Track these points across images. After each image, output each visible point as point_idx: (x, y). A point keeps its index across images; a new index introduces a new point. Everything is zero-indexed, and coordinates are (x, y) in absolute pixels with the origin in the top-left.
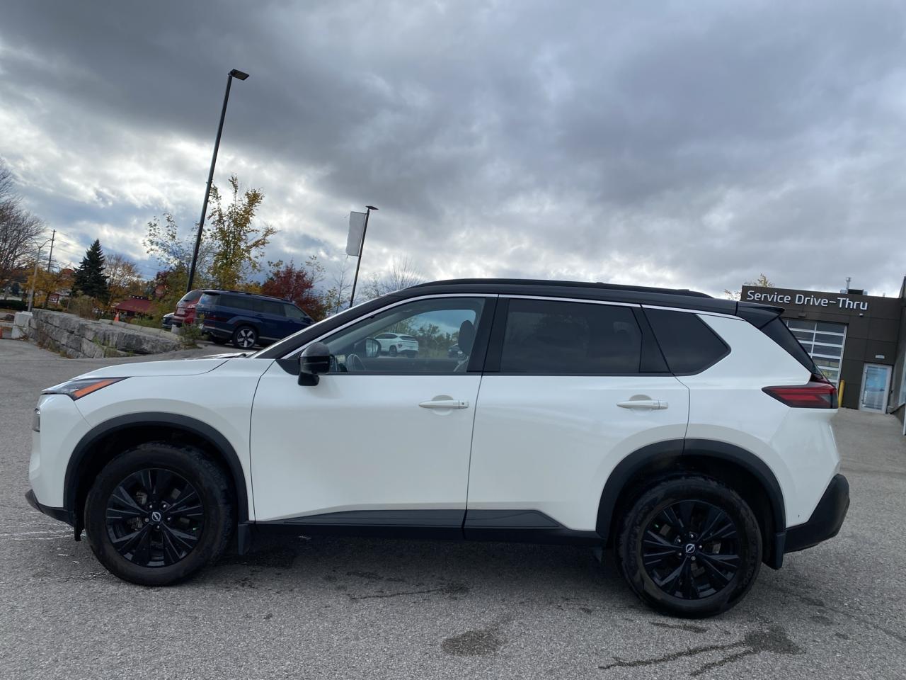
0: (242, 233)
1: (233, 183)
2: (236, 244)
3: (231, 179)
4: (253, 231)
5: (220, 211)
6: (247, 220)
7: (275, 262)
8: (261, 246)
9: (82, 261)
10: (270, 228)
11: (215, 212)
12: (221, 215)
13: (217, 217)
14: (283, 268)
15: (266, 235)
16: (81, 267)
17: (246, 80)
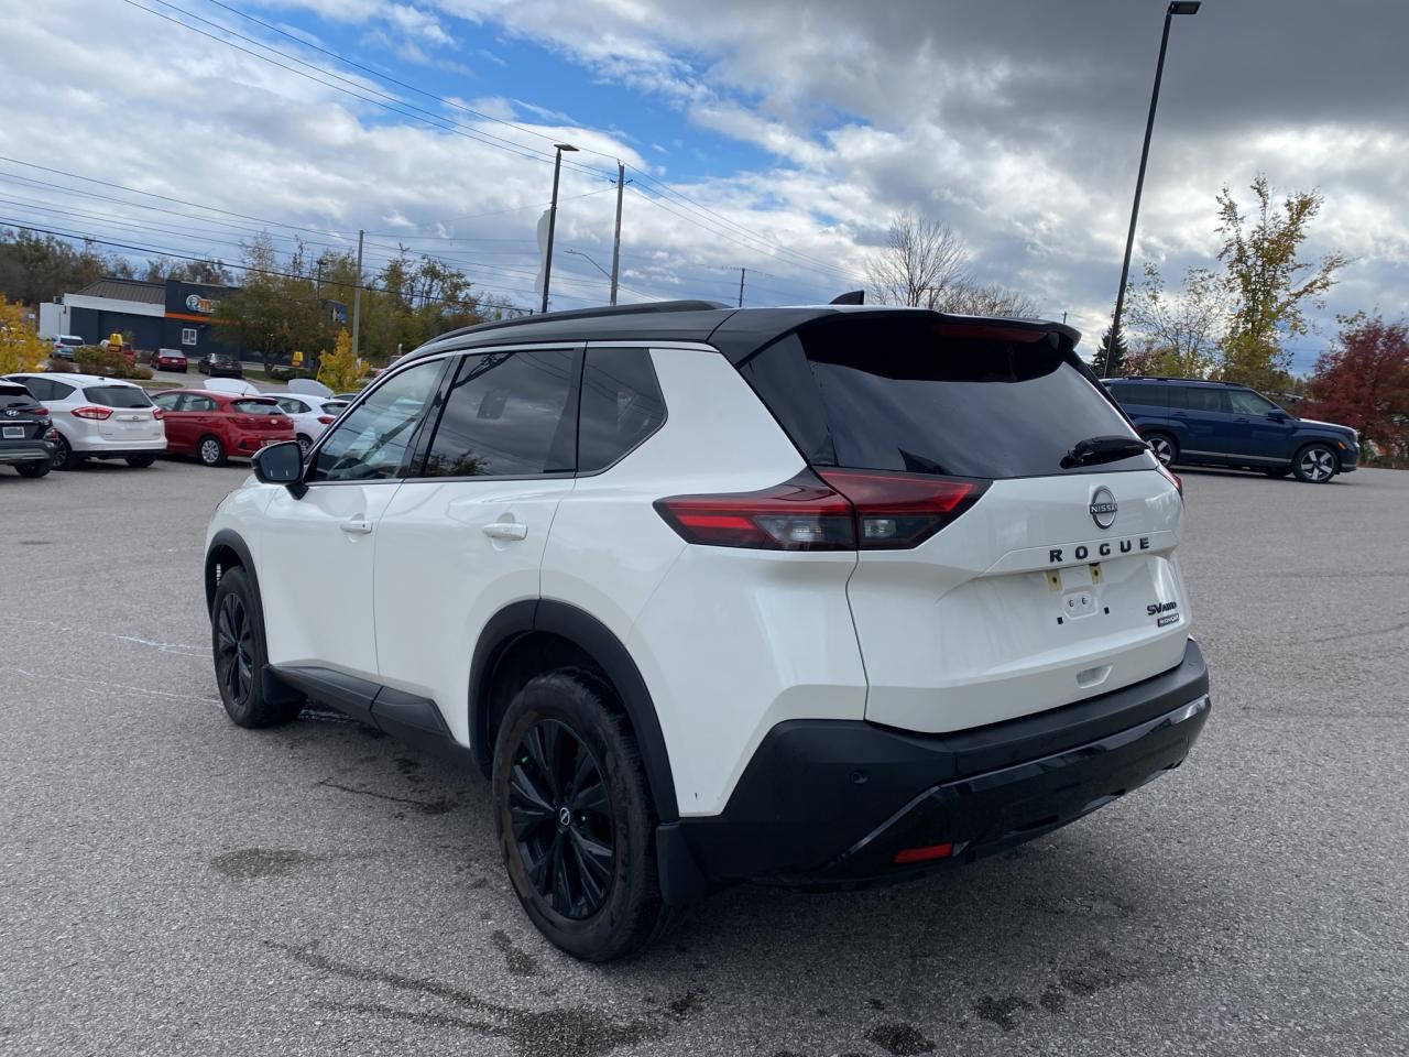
0: (1279, 273)
1: (1259, 191)
2: (1267, 294)
3: (1254, 184)
4: (1300, 266)
5: (1239, 241)
6: (1290, 249)
7: (1349, 318)
8: (1318, 291)
9: (1096, 352)
10: (1335, 255)
11: (1231, 245)
12: (1241, 249)
13: (1234, 253)
14: (1361, 325)
15: (1327, 271)
16: (1095, 361)
17: (1198, 12)
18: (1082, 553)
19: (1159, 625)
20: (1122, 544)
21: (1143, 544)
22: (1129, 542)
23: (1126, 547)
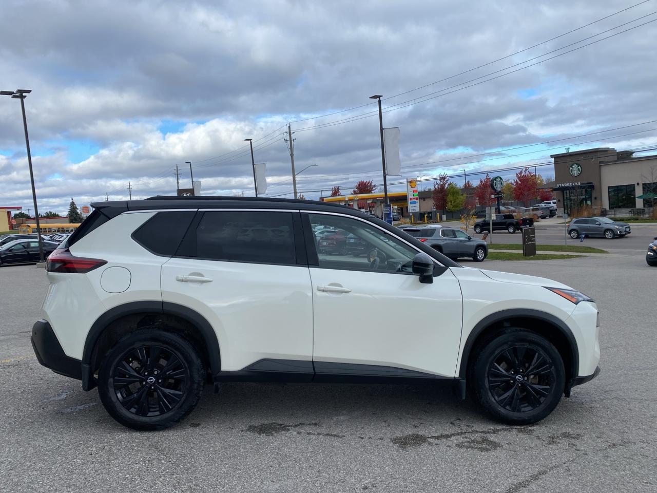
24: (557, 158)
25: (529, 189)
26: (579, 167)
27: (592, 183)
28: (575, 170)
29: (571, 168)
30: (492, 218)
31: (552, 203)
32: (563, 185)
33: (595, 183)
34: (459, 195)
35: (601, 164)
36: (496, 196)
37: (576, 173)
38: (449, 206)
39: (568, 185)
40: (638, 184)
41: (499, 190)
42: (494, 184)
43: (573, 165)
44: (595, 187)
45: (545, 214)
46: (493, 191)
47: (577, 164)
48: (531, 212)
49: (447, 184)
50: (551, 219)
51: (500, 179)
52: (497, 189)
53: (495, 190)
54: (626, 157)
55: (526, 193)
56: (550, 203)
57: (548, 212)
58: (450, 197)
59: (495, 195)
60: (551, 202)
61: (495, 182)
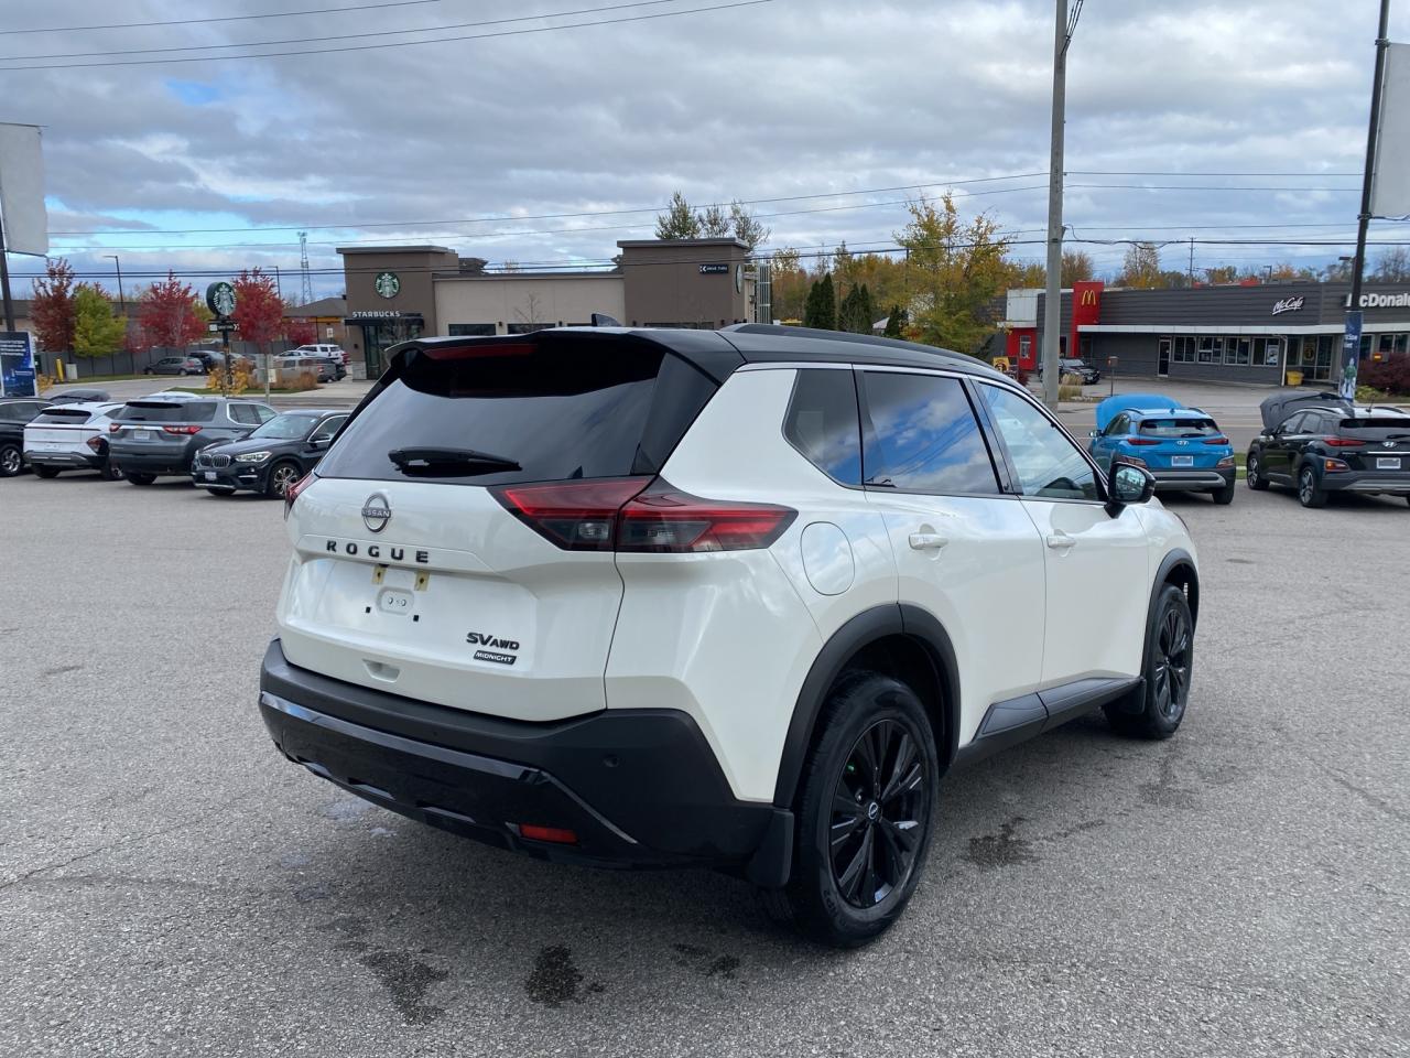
18: (352, 549)
19: (476, 657)
20: (393, 551)
21: (421, 557)
22: (402, 552)
23: (397, 555)
24: (350, 254)
25: (269, 317)
26: (395, 281)
27: (419, 315)
28: (387, 287)
29: (379, 281)
30: (270, 380)
31: (319, 349)
32: (365, 314)
33: (426, 316)
34: (108, 317)
35: (437, 277)
36: (221, 327)
37: (388, 291)
38: (81, 343)
39: (376, 314)
40: (501, 324)
41: (227, 314)
42: (215, 299)
43: (383, 273)
44: (426, 323)
45: (327, 373)
46: (214, 316)
47: (390, 274)
48: (297, 367)
49: (72, 286)
50: (336, 385)
51: (227, 289)
52: (222, 312)
53: (218, 314)
54: (471, 269)
55: (262, 324)
56: (315, 350)
57: (331, 370)
58: (85, 320)
59: (218, 325)
60: (318, 346)
61: (217, 294)
